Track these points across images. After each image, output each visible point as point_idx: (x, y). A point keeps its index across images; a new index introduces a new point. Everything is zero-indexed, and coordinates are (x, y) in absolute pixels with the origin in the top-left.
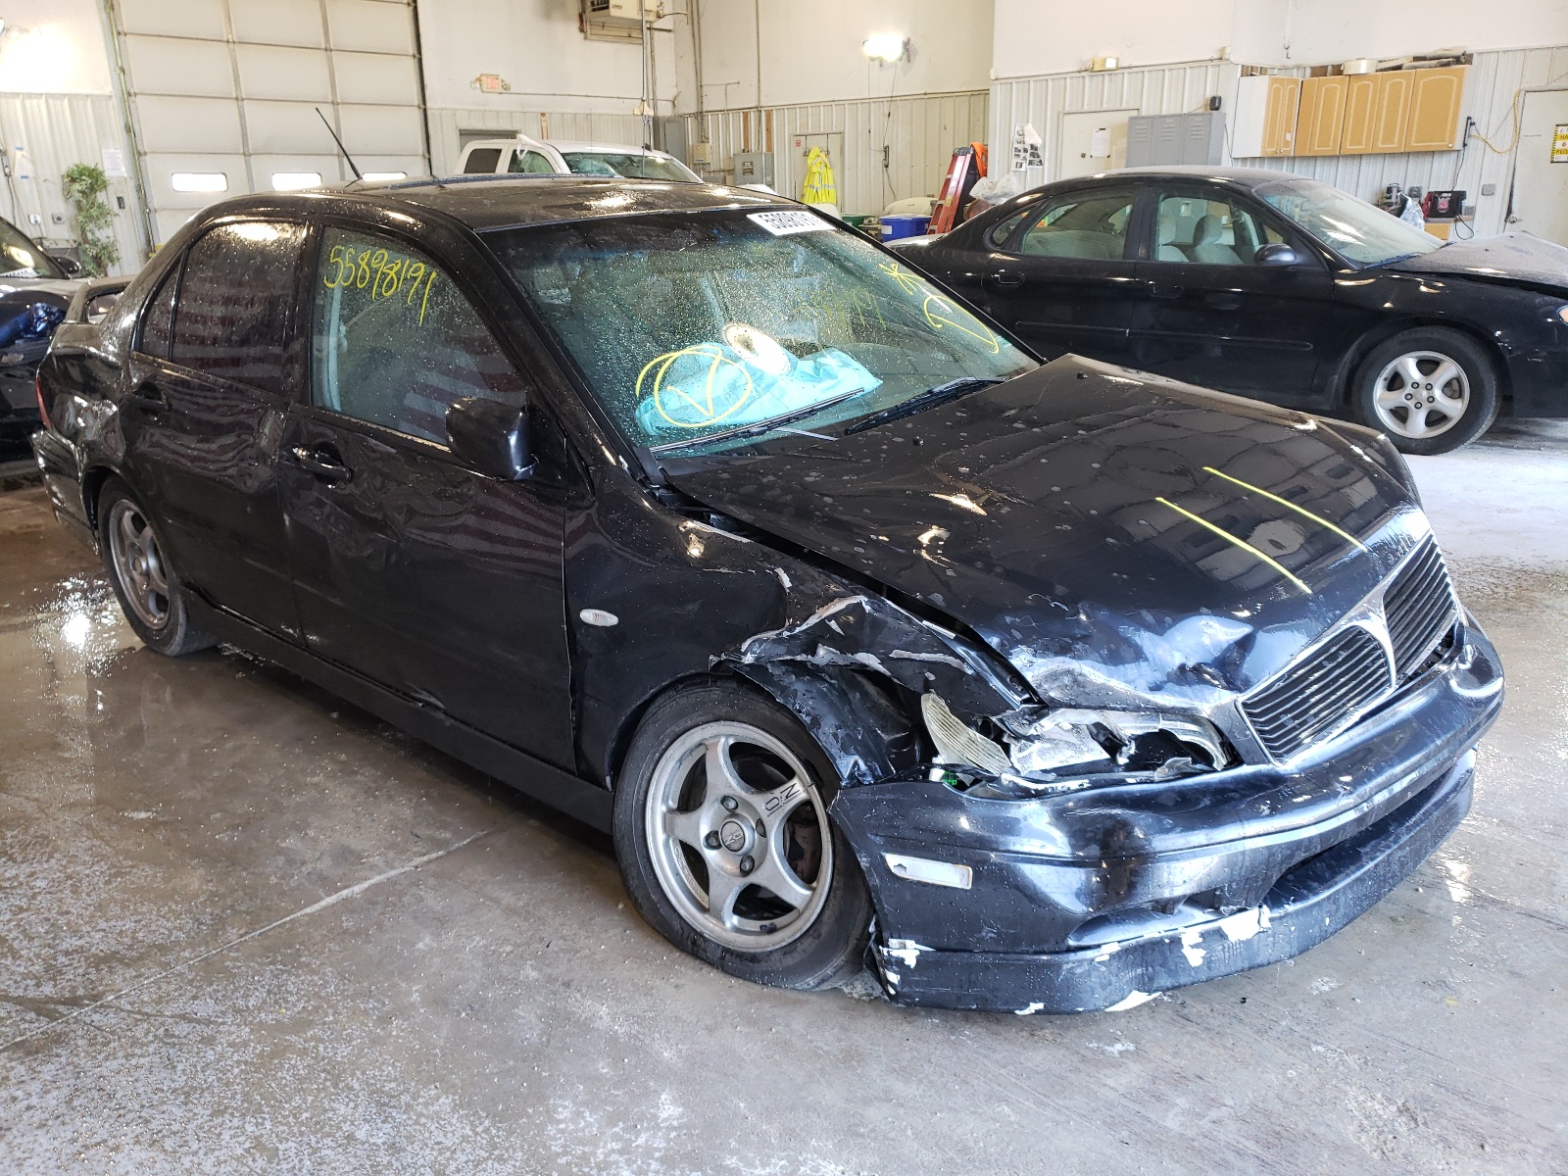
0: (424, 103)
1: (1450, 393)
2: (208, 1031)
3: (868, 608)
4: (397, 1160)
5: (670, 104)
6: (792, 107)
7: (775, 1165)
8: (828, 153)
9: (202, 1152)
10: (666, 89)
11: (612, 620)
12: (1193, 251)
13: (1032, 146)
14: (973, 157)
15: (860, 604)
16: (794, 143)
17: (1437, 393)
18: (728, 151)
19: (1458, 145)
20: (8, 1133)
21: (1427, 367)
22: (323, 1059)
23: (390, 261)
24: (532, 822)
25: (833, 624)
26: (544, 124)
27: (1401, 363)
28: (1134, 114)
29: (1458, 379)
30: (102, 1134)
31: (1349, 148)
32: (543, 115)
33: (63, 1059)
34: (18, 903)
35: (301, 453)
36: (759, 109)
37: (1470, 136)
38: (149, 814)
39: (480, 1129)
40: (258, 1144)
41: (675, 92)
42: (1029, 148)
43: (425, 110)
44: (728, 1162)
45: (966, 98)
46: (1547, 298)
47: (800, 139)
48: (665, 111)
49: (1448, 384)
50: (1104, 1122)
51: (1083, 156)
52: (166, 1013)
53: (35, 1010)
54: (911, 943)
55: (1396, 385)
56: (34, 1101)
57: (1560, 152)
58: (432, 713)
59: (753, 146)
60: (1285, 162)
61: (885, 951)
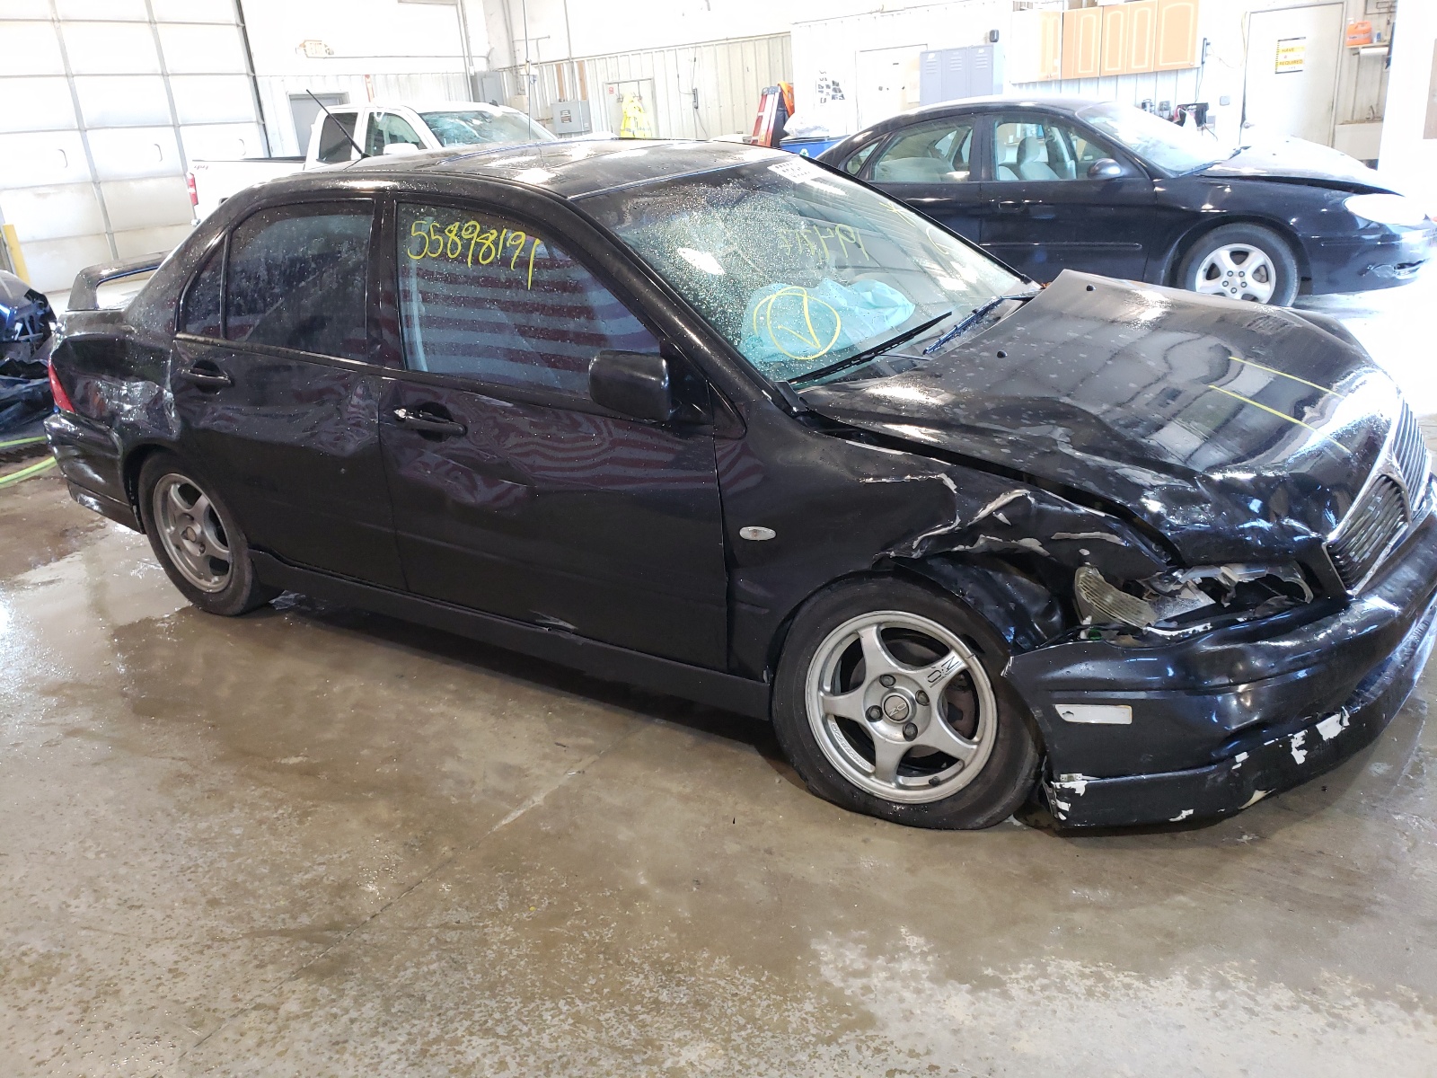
0: (253, 71)
1: (1259, 278)
2: (476, 934)
3: (1032, 500)
4: (708, 1013)
5: (485, 60)
6: (603, 57)
7: (1025, 969)
8: (640, 98)
9: (533, 1032)
10: (479, 46)
11: (767, 533)
12: (1019, 169)
13: (833, 83)
14: (781, 95)
15: (1024, 498)
16: (606, 91)
17: (1249, 278)
18: (545, 101)
19: (1199, 64)
20: (346, 1045)
21: (1240, 257)
22: (594, 942)
23: (482, 232)
24: (657, 720)
25: (1001, 516)
26: (369, 86)
27: (1217, 255)
28: (924, 49)
29: (1265, 266)
30: (435, 1031)
31: (1108, 70)
32: (367, 76)
33: (358, 975)
34: (226, 850)
35: (401, 413)
36: (570, 60)
37: (1207, 55)
38: (300, 759)
39: (764, 979)
40: (578, 1019)
41: (488, 50)
42: (831, 84)
43: (254, 78)
44: (986, 972)
45: (765, 41)
46: (1333, 192)
47: (611, 86)
48: (480, 66)
49: (1257, 271)
50: (1266, 897)
51: (881, 89)
52: (429, 925)
53: (306, 939)
54: (1079, 776)
55: (1213, 275)
56: (353, 1014)
57: (1282, 63)
58: (560, 635)
59: (568, 96)
60: (1053, 85)
61: (1057, 785)
